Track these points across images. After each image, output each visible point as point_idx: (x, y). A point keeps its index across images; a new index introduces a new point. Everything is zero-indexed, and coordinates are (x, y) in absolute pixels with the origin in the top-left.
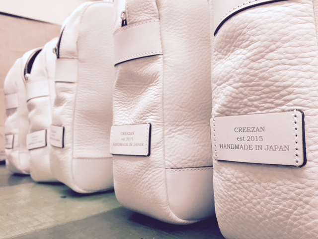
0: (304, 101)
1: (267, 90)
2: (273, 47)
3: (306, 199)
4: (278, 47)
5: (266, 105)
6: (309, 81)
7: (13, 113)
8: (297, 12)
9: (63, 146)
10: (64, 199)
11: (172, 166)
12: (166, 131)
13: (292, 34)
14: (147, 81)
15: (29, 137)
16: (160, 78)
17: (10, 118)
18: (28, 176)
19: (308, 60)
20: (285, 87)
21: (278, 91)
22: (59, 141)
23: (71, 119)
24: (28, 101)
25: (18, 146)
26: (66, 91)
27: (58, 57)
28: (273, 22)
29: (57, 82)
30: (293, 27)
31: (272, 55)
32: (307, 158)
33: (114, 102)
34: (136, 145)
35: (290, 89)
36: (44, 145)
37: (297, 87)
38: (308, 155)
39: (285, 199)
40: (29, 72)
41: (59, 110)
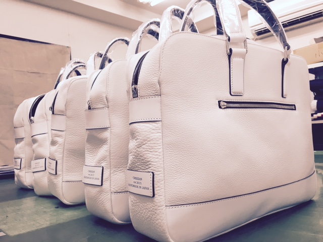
0: (155, 169)
1: (143, 161)
2: (144, 143)
3: (155, 211)
4: (146, 143)
5: (143, 168)
6: (157, 160)
7: (21, 141)
8: (154, 128)
9: (56, 174)
10: (57, 209)
11: (115, 191)
12: (112, 171)
13: (151, 138)
14: (103, 142)
15: (33, 162)
16: (109, 141)
17: (18, 146)
18: (32, 190)
19: (157, 150)
20: (148, 161)
21: (146, 163)
22: (53, 170)
23: (61, 155)
24: (32, 137)
25: (25, 167)
26: (59, 136)
27: (53, 113)
28: (145, 132)
29: (52, 130)
30: (152, 135)
31: (144, 146)
32: (155, 193)
33: (86, 150)
34: (96, 179)
35: (150, 163)
36: (44, 169)
37: (152, 162)
38: (156, 192)
39: (149, 211)
40: (33, 116)
41: (54, 148)
